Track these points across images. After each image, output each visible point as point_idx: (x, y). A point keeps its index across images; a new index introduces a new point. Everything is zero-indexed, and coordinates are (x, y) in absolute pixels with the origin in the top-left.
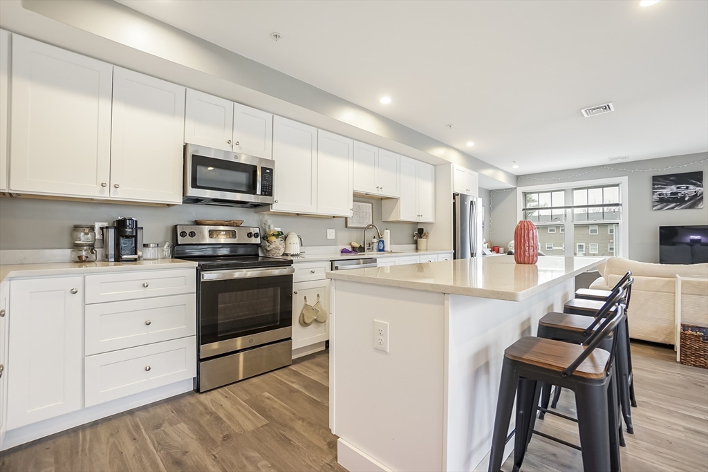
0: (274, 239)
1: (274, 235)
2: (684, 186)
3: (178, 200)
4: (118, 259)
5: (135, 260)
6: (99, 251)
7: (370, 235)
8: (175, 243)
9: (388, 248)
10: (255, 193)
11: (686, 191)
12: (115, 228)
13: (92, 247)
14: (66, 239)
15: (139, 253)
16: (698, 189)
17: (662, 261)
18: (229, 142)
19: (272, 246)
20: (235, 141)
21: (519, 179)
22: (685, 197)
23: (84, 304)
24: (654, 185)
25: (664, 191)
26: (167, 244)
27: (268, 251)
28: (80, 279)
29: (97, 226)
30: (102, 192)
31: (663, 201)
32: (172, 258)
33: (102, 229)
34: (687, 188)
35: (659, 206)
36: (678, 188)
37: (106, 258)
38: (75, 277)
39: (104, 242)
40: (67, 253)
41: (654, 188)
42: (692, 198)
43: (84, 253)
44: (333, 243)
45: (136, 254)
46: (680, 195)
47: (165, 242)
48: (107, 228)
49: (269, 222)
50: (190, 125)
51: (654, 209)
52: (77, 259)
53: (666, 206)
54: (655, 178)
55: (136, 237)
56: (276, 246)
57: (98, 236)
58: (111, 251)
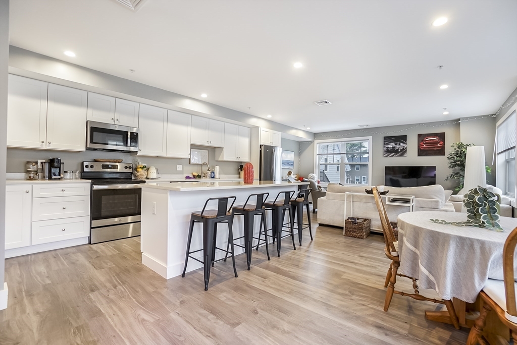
0: (140, 170)
1: (140, 168)
2: (398, 143)
3: (84, 149)
4: (50, 178)
5: (59, 179)
6: (40, 174)
7: (205, 169)
8: (82, 171)
9: (217, 176)
10: (127, 146)
11: (399, 146)
12: (49, 163)
13: (36, 172)
14: (23, 168)
15: (62, 176)
16: (404, 145)
18: (113, 119)
19: (138, 174)
20: (116, 119)
21: (316, 135)
22: (398, 150)
23: (32, 198)
24: (384, 142)
25: (389, 146)
26: (78, 171)
27: (136, 176)
28: (30, 186)
29: (39, 162)
30: (42, 145)
31: (389, 152)
32: (81, 178)
33: (42, 163)
34: (400, 144)
35: (387, 155)
36: (396, 144)
37: (44, 178)
38: (28, 185)
39: (43, 170)
40: (23, 175)
41: (384, 144)
42: (402, 150)
43: (32, 175)
44: (181, 172)
45: (60, 175)
46: (396, 149)
47: (77, 171)
48: (45, 163)
49: (139, 160)
50: (90, 111)
51: (385, 156)
52: (29, 178)
53: (390, 154)
54: (385, 138)
55: (60, 168)
56: (141, 173)
57: (40, 167)
58: (47, 174)
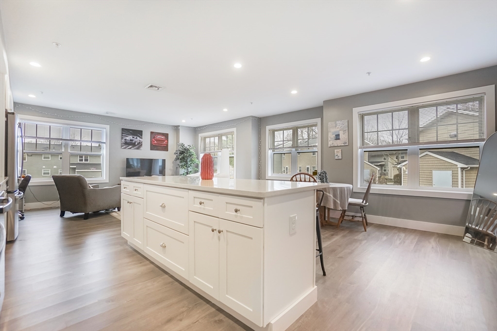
2: (135, 137)
11: (136, 140)
16: (141, 139)
17: (127, 176)
24: (122, 133)
25: (127, 138)
31: (127, 144)
34: (137, 138)
35: (125, 146)
36: (133, 137)
41: (122, 136)
42: (138, 144)
46: (134, 142)
51: (123, 147)
53: (128, 146)
54: (123, 130)
